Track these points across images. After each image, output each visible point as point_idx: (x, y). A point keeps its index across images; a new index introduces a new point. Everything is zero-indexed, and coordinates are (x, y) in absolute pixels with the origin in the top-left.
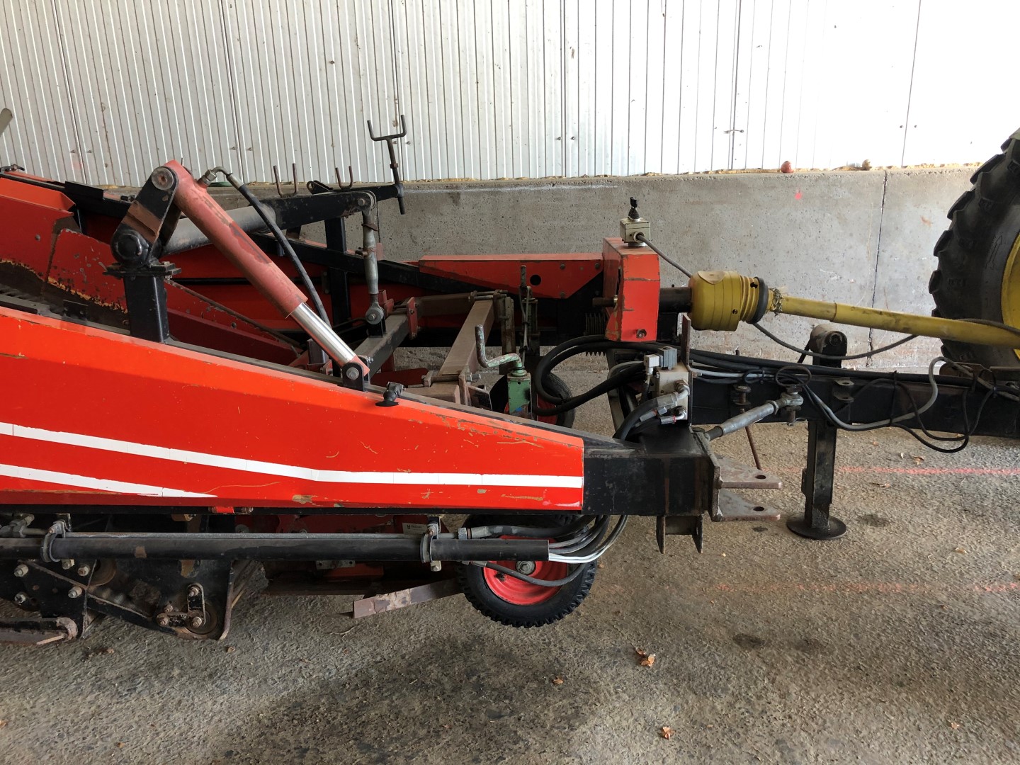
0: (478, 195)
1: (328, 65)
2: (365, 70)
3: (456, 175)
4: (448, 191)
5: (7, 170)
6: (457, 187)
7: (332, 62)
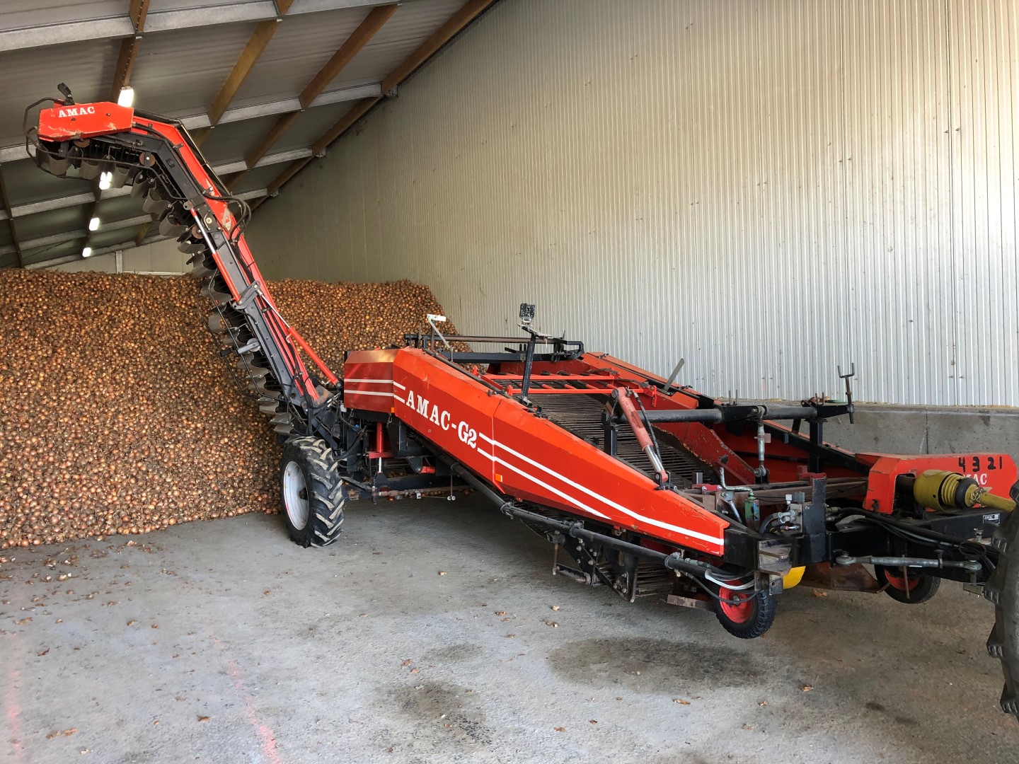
0: (1004, 419)
1: (909, 323)
2: (933, 325)
3: (986, 402)
4: (980, 414)
5: (683, 388)
6: (988, 412)
7: (911, 321)
